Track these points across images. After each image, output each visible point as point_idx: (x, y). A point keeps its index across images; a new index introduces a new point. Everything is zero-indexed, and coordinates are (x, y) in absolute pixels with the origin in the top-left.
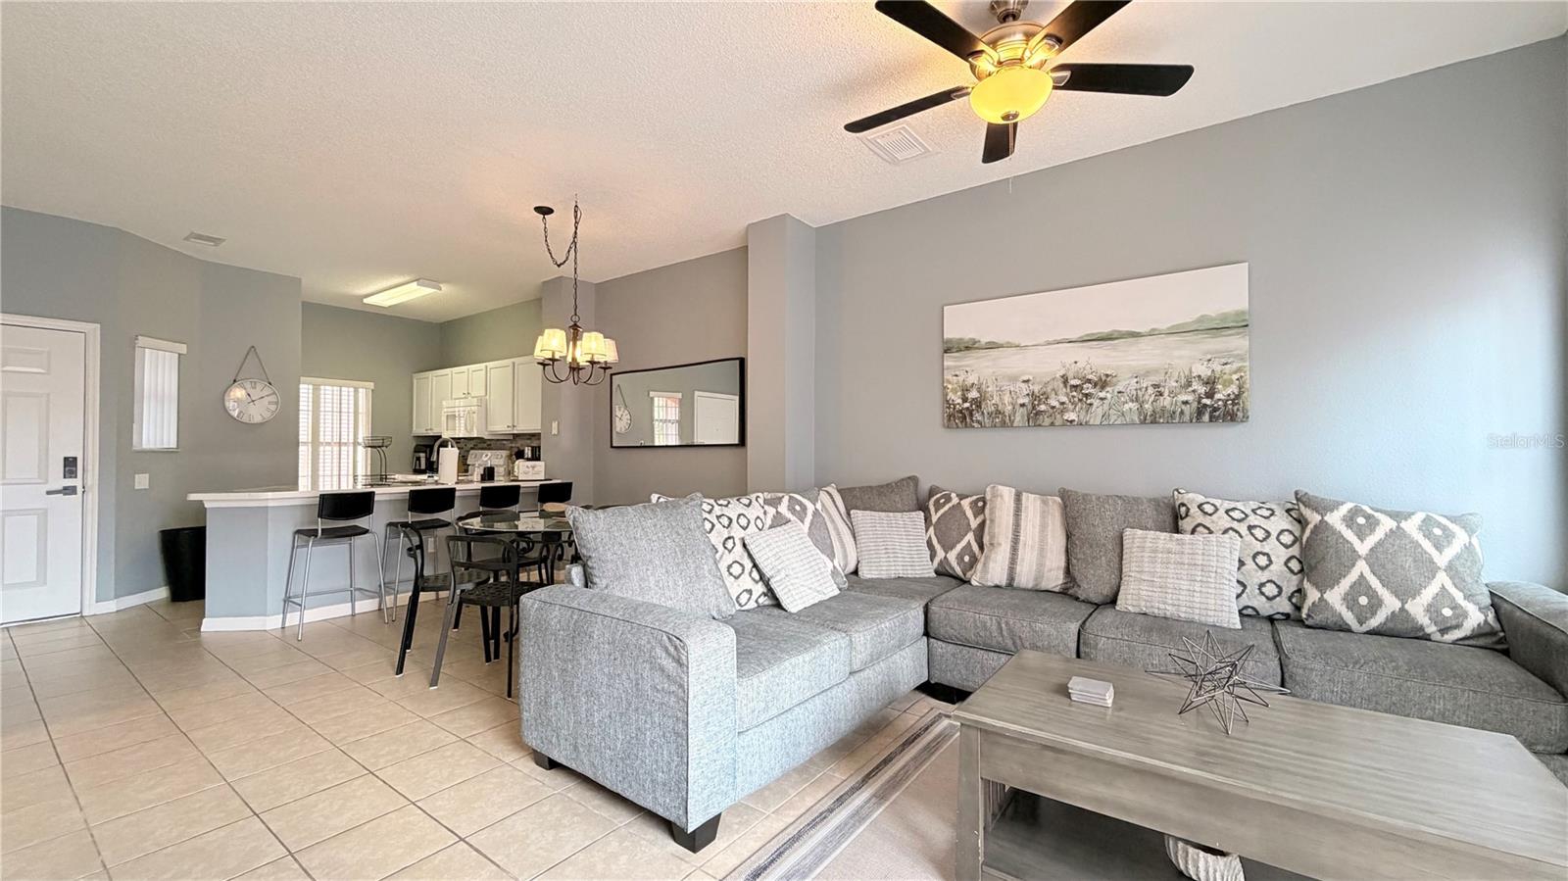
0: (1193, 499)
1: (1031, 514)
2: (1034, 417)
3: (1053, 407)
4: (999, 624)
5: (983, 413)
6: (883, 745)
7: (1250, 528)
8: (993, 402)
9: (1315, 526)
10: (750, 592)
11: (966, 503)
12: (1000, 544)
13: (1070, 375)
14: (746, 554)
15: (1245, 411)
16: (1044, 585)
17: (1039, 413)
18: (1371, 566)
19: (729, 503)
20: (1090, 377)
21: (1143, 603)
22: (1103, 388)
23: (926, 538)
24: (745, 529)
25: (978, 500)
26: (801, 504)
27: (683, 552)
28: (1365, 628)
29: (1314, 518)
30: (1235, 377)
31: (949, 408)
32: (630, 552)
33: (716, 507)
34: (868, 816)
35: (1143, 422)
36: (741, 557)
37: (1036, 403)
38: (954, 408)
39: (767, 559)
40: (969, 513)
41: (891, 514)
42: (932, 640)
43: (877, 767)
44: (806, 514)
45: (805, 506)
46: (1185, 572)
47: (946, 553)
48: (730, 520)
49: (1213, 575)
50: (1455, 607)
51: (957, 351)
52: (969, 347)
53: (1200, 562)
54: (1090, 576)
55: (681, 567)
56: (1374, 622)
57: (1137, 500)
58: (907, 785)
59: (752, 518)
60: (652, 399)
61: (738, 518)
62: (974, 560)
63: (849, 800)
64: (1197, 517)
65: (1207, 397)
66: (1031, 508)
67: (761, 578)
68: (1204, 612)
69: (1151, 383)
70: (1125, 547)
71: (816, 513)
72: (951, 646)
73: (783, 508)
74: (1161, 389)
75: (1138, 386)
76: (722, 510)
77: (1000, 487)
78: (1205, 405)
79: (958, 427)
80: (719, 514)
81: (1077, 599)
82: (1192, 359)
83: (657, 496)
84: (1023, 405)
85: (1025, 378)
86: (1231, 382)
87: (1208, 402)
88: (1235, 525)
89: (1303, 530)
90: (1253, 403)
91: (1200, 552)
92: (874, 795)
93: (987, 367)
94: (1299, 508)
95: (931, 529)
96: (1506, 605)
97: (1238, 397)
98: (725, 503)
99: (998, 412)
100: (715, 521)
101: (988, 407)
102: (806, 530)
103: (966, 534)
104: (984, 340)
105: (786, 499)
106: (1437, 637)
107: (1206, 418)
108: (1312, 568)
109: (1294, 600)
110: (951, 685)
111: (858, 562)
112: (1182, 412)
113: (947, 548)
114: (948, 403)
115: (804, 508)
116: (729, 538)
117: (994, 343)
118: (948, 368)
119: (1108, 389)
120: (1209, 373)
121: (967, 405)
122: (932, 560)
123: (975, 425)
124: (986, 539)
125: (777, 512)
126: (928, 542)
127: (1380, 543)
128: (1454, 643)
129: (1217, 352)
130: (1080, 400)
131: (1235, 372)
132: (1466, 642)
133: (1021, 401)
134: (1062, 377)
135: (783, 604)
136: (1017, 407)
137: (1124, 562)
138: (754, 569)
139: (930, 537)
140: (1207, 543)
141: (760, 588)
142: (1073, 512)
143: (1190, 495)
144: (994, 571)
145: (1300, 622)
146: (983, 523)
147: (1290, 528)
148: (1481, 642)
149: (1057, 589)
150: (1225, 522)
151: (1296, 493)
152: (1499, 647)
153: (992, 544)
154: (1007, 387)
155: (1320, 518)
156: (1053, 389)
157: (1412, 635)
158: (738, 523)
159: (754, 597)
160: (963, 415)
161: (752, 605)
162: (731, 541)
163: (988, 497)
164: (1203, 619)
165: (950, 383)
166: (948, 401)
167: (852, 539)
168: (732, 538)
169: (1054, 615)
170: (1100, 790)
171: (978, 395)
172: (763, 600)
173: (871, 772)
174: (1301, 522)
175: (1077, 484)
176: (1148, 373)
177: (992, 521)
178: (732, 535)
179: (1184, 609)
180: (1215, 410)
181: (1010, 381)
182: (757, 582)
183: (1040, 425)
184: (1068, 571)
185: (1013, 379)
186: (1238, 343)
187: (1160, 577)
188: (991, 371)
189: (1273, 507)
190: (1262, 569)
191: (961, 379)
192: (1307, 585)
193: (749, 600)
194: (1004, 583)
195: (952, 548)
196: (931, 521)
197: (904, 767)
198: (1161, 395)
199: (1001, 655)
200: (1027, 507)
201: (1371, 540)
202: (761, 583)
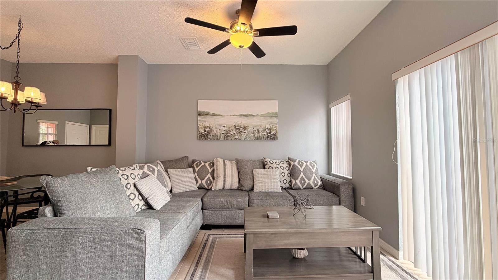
0: (268, 160)
1: (228, 166)
2: (226, 137)
3: (232, 135)
4: (227, 201)
5: (211, 136)
6: (197, 251)
7: (281, 166)
8: (214, 132)
9: (293, 165)
10: (138, 205)
11: (207, 164)
12: (220, 176)
13: (236, 125)
14: (135, 190)
15: (277, 137)
16: (233, 187)
17: (228, 136)
18: (303, 174)
19: (125, 169)
20: (242, 126)
21: (260, 189)
22: (245, 130)
23: (194, 177)
24: (134, 179)
25: (211, 163)
26: (152, 168)
27: (113, 192)
28: (303, 188)
29: (292, 163)
30: (275, 129)
31: (200, 133)
32: (85, 195)
33: (120, 171)
34: (205, 276)
35: (255, 140)
36: (134, 191)
37: (227, 133)
38: (201, 134)
39: (146, 190)
40: (208, 167)
41: (182, 169)
42: (204, 211)
43: (199, 259)
44: (155, 171)
45: (154, 168)
46: (269, 179)
47: (202, 181)
48: (128, 176)
49: (275, 179)
50: (317, 181)
51: (203, 115)
52: (206, 114)
53: (272, 176)
54: (246, 183)
55: (113, 199)
56: (305, 186)
57: (255, 161)
58: (211, 261)
59: (136, 174)
60: (39, 123)
61: (131, 175)
62: (211, 182)
63: (195, 274)
64: (269, 165)
65: (269, 134)
66: (228, 165)
67: (143, 198)
68: (274, 189)
69: (257, 129)
70: (254, 174)
71: (158, 171)
72: (211, 211)
73: (146, 169)
74: (259, 131)
75: (253, 130)
76: (123, 172)
77: (218, 159)
78: (269, 136)
79: (203, 140)
80: (122, 174)
81: (242, 190)
82: (266, 123)
83: (90, 168)
84: (223, 134)
85: (224, 125)
86: (274, 130)
87: (269, 135)
88: (277, 166)
89: (290, 166)
90: (278, 135)
91: (272, 174)
92: (203, 269)
93: (213, 121)
94: (289, 161)
95: (196, 174)
96: (324, 179)
97: (276, 134)
98: (124, 169)
99: (216, 135)
100: (121, 177)
101: (212, 134)
102: (156, 178)
103: (208, 174)
104: (211, 113)
105: (146, 166)
106: (314, 188)
107: (269, 139)
108: (293, 175)
109: (289, 183)
110: (211, 224)
111: (172, 188)
112: (264, 137)
113: (202, 180)
114: (199, 132)
115: (154, 169)
116: (128, 184)
117: (214, 114)
118: (200, 120)
119: (246, 130)
120: (270, 127)
121: (206, 133)
122: (197, 184)
123: (208, 139)
124: (215, 175)
125: (143, 171)
126: (195, 178)
127: (304, 168)
128: (317, 189)
129: (271, 122)
130: (239, 133)
131: (275, 127)
132: (319, 188)
133: (222, 132)
134: (234, 126)
135: (154, 208)
136: (221, 134)
137: (254, 178)
138: (139, 195)
139: (195, 176)
140: (273, 171)
141: (142, 203)
142: (240, 165)
143: (267, 159)
144: (219, 185)
145: (292, 189)
146: (214, 170)
147: (287, 166)
148: (321, 187)
149: (236, 188)
150: (275, 165)
151: (288, 157)
152: (323, 188)
153: (217, 177)
154: (219, 128)
155: (293, 163)
156: (232, 129)
157: (311, 188)
158: (131, 177)
159: (140, 207)
160: (204, 136)
161: (139, 210)
162: (129, 185)
163: (215, 162)
164: (274, 191)
165: (200, 125)
166: (199, 131)
167: (169, 180)
168: (129, 183)
169: (241, 196)
170: (286, 242)
171: (209, 130)
172: (144, 207)
173: (197, 262)
174: (290, 164)
175: (240, 157)
176: (256, 127)
177: (217, 169)
178: (129, 182)
179: (270, 189)
180: (271, 137)
181: (219, 126)
182: (141, 200)
183: (228, 140)
184: (239, 182)
185: (220, 125)
186: (275, 120)
187: (264, 181)
188: (213, 122)
189: (284, 161)
190: (283, 176)
191: (204, 124)
192: (292, 179)
193: (138, 208)
194: (222, 188)
195: (204, 179)
196: (195, 171)
197: (207, 256)
198: (259, 132)
199: (227, 211)
200: (227, 165)
201: (303, 167)
202: (142, 201)
